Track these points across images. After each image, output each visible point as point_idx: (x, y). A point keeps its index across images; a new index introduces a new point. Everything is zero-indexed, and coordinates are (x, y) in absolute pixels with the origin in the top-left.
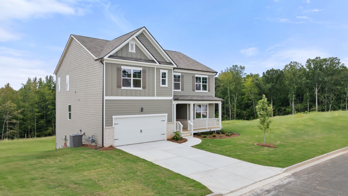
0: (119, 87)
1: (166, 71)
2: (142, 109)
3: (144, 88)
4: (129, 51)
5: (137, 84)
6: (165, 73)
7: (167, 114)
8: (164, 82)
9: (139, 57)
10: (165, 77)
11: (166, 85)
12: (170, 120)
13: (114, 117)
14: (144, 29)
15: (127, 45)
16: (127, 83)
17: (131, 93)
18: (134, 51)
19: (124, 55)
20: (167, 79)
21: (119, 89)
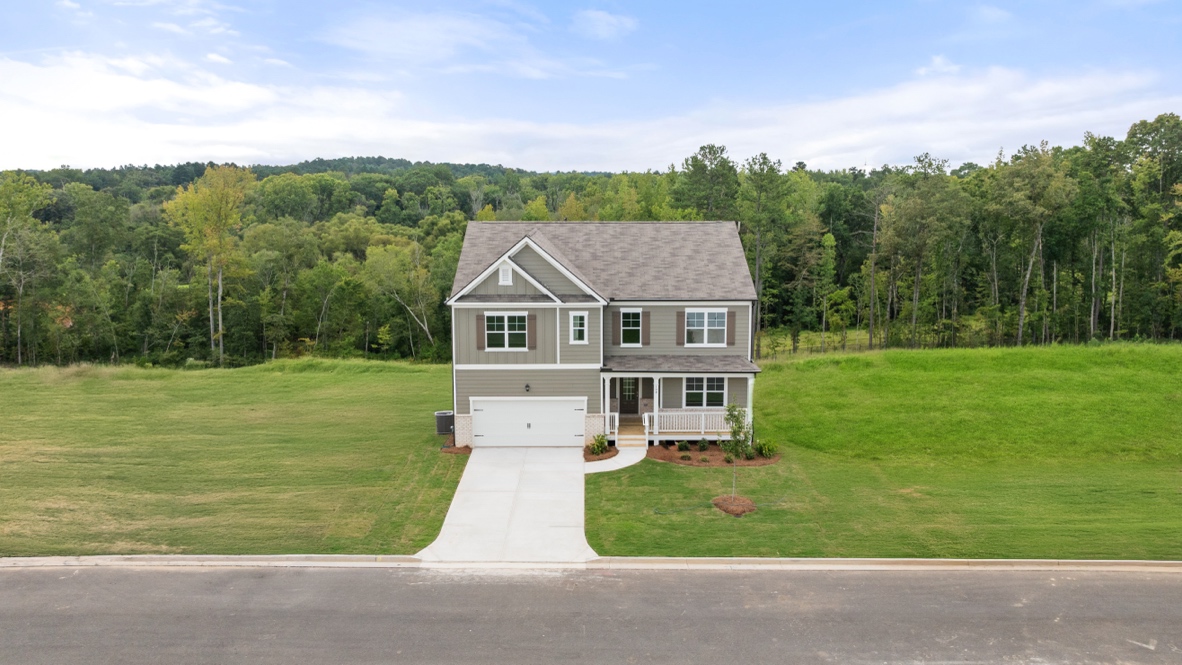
0: (481, 347)
1: (585, 314)
2: (527, 386)
3: (533, 347)
4: (500, 283)
5: (517, 341)
6: (582, 318)
7: (586, 398)
8: (580, 335)
9: (522, 292)
10: (582, 325)
11: (585, 342)
12: (593, 408)
13: (471, 399)
14: (526, 239)
15: (496, 273)
16: (495, 341)
17: (506, 359)
18: (509, 282)
19: (491, 291)
20: (586, 329)
21: (481, 352)
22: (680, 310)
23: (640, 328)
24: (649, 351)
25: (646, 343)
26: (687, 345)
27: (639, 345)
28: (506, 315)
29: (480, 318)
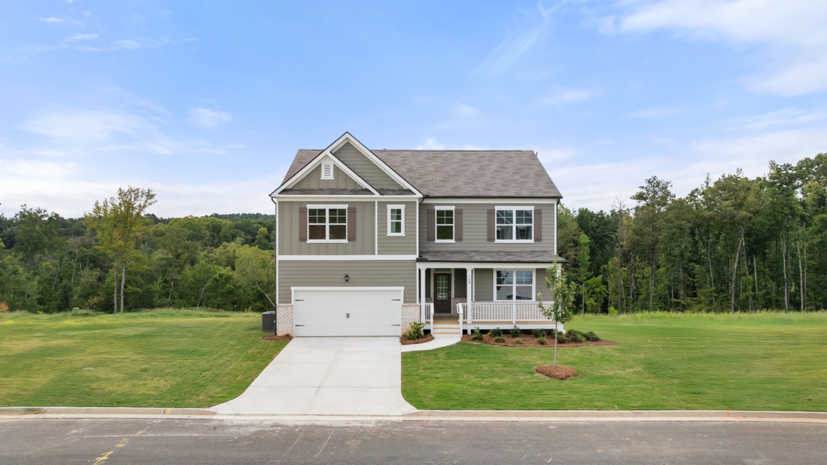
0: (303, 239)
1: (402, 207)
2: (347, 276)
3: (352, 239)
4: (322, 178)
5: (338, 233)
6: (399, 211)
7: (402, 288)
8: (397, 228)
9: (342, 187)
10: (399, 218)
11: (402, 234)
12: (409, 299)
13: (293, 289)
14: (347, 135)
15: (318, 168)
16: (317, 233)
17: (327, 250)
18: (331, 177)
19: (314, 186)
20: (403, 221)
21: (303, 243)
22: (491, 208)
23: (453, 225)
24: (461, 246)
25: (459, 239)
26: (497, 241)
27: (453, 241)
28: (327, 207)
29: (303, 210)
